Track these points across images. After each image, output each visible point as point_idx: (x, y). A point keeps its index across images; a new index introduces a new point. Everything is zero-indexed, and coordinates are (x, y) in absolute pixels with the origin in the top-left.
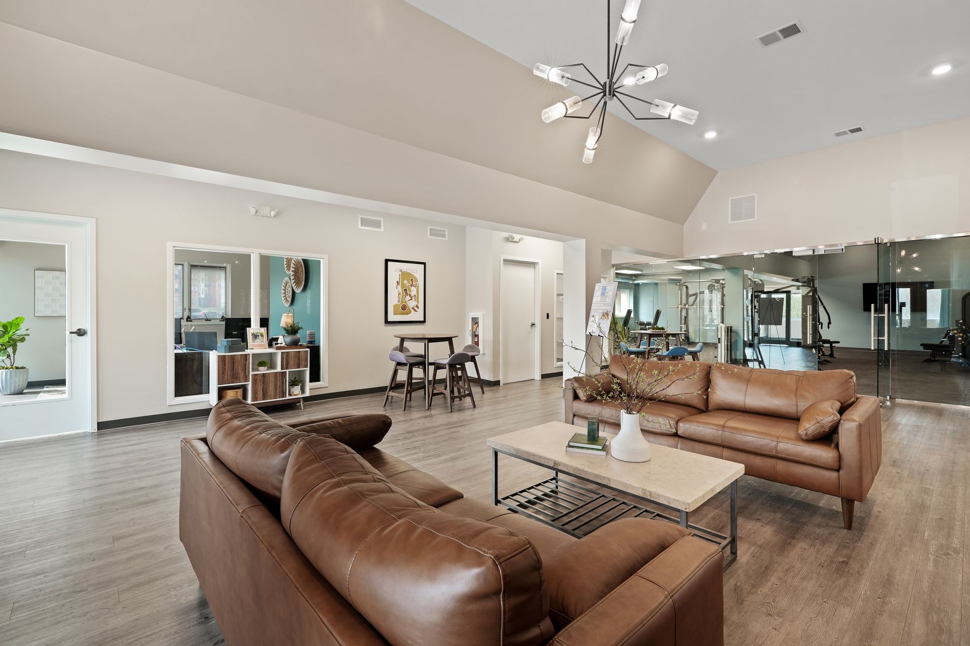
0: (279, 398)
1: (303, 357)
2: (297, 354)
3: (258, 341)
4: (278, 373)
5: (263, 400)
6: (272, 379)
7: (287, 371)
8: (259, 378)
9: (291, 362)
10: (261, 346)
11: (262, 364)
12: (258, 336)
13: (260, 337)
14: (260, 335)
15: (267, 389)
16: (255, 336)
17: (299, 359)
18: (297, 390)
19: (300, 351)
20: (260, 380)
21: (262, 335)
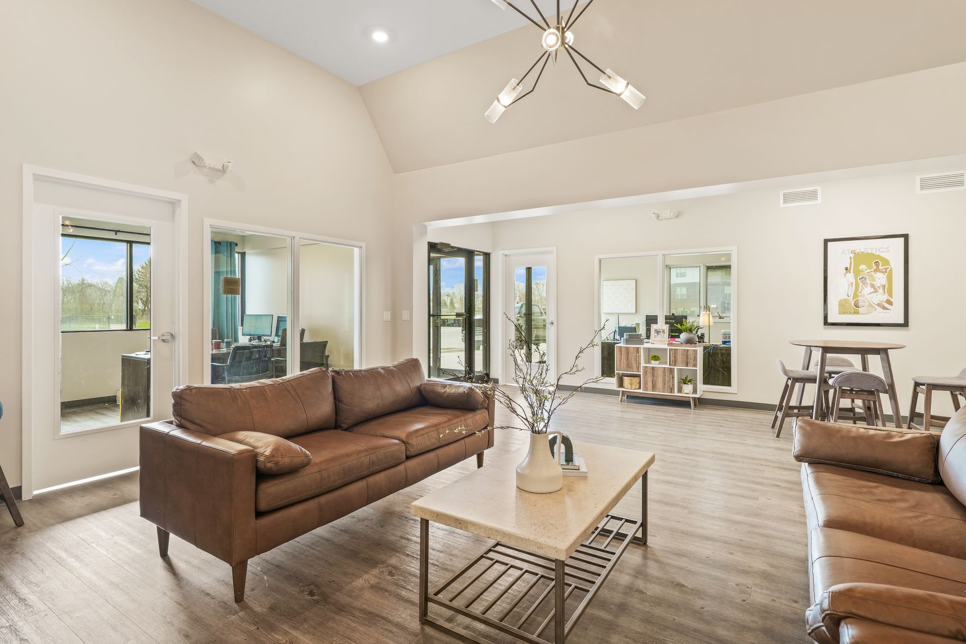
0: (668, 393)
1: (691, 356)
2: (686, 353)
3: (660, 337)
4: (666, 369)
5: (653, 391)
6: (660, 373)
7: (676, 368)
8: (649, 370)
9: (679, 359)
10: (662, 342)
11: (656, 358)
12: (660, 332)
13: (662, 333)
14: (661, 331)
15: (656, 382)
16: (658, 332)
17: (687, 358)
18: (688, 389)
19: (688, 350)
20: (650, 372)
21: (664, 332)
